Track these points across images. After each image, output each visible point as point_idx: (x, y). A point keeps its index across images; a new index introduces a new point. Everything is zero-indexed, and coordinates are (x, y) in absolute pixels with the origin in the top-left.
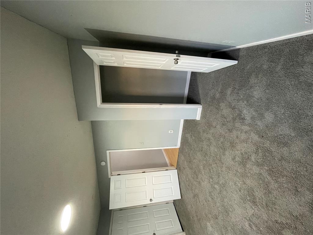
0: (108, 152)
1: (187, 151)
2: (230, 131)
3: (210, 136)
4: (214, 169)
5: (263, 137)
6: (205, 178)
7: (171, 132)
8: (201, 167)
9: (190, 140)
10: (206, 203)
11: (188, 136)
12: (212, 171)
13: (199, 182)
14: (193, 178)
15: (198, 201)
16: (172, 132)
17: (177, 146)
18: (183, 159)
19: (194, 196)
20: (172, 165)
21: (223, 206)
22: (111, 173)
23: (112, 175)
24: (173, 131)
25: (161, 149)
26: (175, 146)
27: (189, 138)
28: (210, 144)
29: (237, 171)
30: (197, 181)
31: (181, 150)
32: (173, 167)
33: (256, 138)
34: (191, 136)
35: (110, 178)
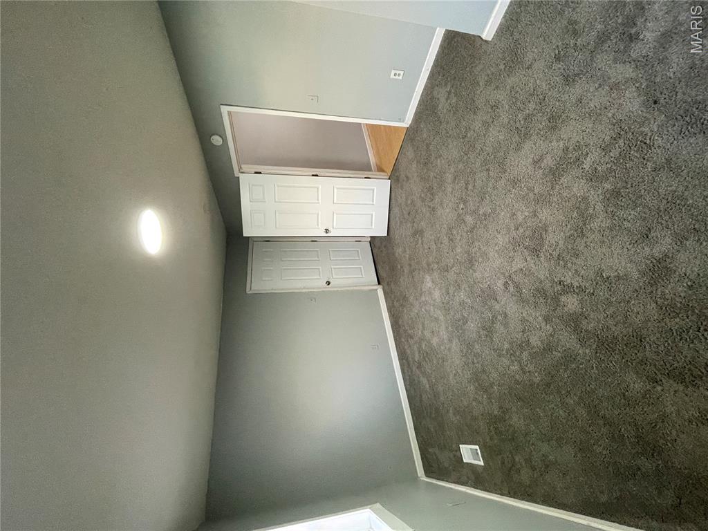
0: (224, 109)
1: (425, 136)
2: (568, 80)
3: (502, 96)
4: (479, 183)
5: (655, 102)
6: (451, 200)
7: (397, 77)
8: (449, 177)
9: (443, 105)
10: (435, 247)
11: (441, 93)
12: (470, 187)
13: (434, 208)
14: (423, 201)
15: (420, 241)
16: (399, 75)
17: (403, 122)
18: (410, 158)
19: (414, 234)
20: (380, 169)
21: (468, 252)
22: (240, 168)
23: (241, 170)
24: (402, 73)
25: (360, 124)
26: (400, 120)
27: (443, 100)
28: (491, 120)
29: (531, 189)
30: (430, 207)
31: (412, 133)
32: (381, 173)
33: (632, 103)
34: (449, 93)
35: (239, 178)
